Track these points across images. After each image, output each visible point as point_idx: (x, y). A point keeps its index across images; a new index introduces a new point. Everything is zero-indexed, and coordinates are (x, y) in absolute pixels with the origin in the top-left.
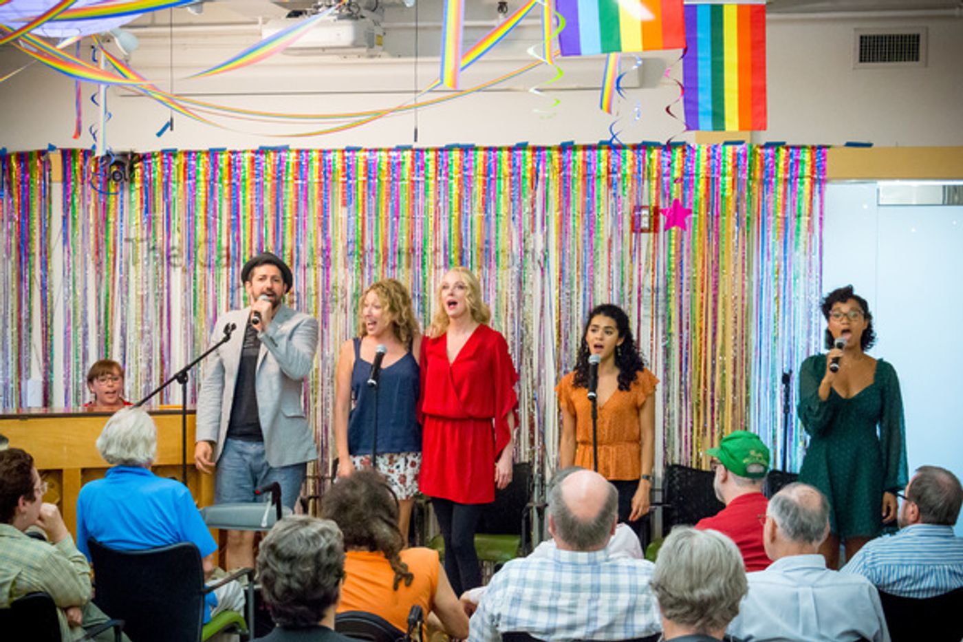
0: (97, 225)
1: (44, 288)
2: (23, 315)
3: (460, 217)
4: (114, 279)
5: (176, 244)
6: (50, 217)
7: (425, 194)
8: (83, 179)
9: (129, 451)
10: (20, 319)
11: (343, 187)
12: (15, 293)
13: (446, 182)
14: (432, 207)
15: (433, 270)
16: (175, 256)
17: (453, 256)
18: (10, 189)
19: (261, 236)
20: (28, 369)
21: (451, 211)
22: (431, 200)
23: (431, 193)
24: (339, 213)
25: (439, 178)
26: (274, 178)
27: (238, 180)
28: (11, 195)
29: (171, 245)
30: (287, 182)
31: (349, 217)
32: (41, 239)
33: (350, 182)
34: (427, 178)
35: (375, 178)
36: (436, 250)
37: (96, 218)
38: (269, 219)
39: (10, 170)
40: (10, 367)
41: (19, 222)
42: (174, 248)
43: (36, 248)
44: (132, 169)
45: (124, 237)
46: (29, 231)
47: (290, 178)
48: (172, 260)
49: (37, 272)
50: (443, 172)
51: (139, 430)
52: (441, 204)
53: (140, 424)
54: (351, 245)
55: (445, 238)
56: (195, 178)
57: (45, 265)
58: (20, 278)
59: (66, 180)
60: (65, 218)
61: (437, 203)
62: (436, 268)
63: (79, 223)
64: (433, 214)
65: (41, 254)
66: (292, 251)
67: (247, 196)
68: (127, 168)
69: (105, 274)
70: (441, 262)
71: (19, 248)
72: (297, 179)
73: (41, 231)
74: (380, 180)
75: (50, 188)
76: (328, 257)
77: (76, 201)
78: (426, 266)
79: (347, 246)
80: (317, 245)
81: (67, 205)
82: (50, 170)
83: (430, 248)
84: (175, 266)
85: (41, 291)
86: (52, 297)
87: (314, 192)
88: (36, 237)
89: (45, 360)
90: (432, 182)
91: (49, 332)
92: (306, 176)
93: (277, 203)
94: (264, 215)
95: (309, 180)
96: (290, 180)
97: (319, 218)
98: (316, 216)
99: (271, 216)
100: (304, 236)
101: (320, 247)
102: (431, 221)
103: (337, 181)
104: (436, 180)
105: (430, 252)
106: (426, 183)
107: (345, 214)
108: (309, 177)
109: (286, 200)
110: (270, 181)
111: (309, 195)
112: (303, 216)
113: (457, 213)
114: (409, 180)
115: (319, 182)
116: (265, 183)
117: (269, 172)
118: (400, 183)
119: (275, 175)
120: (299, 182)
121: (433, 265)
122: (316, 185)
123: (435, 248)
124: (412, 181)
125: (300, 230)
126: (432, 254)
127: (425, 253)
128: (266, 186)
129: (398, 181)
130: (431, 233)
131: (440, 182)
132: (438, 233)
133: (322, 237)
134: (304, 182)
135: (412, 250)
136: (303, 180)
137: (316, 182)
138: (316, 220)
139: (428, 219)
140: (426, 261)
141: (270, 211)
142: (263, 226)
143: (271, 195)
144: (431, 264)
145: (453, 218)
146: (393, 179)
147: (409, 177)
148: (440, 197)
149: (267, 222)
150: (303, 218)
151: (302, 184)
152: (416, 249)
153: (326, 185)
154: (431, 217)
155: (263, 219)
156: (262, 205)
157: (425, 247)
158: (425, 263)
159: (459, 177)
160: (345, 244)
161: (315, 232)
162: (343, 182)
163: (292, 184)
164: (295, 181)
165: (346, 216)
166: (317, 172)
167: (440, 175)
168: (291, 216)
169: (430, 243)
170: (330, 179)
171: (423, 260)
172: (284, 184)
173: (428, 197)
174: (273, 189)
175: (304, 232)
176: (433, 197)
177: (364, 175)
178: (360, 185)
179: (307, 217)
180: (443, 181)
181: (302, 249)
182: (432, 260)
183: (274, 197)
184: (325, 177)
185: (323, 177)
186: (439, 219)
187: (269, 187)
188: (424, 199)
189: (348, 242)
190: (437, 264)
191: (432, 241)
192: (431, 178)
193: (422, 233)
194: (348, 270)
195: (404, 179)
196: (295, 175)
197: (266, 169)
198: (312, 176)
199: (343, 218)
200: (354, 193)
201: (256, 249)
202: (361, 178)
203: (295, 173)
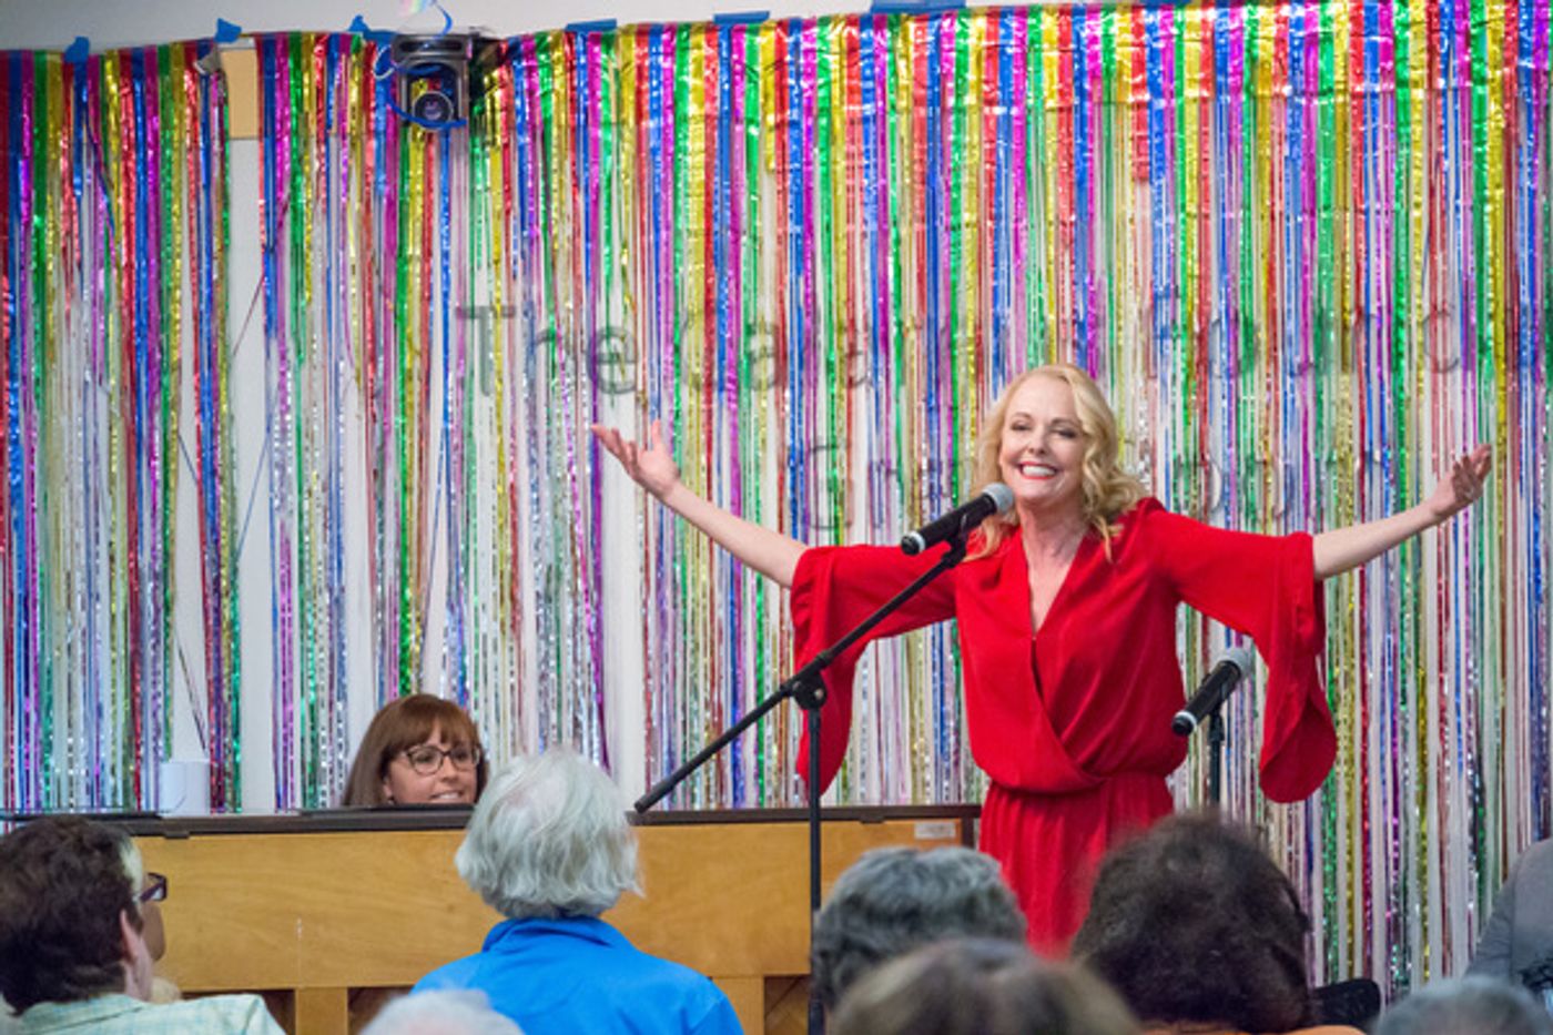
0: (368, 268)
1: (210, 474)
2: (145, 559)
3: (1508, 200)
4: (424, 434)
5: (617, 320)
6: (224, 248)
7: (1397, 137)
8: (325, 125)
9: (569, 879)
10: (135, 573)
11: (1139, 124)
12: (121, 489)
13: (1463, 94)
14: (1419, 175)
15: (1426, 374)
16: (615, 358)
17: (1490, 328)
18: (100, 167)
19: (881, 284)
20: (164, 730)
21: (1481, 187)
22: (1419, 155)
23: (1418, 130)
24: (1129, 201)
25: (1441, 83)
26: (918, 101)
27: (809, 111)
28: (104, 185)
29: (601, 324)
30: (961, 111)
31: (1158, 215)
32: (197, 317)
33: (1161, 103)
34: (1403, 83)
35: (1236, 90)
36: (1436, 312)
37: (365, 246)
38: (907, 231)
39: (100, 107)
40: (107, 723)
41: (129, 265)
42: (609, 333)
43: (183, 346)
44: (477, 91)
45: (453, 303)
46: (161, 295)
47: (970, 99)
48: (605, 371)
49: (188, 423)
50: (1454, 62)
51: (585, 813)
52: (1448, 164)
53: (585, 796)
54: (1165, 306)
55: (1464, 275)
56: (673, 108)
57: (209, 399)
58: (135, 443)
59: (272, 131)
60: (271, 251)
61: (1435, 162)
62: (1435, 369)
63: (315, 263)
64: (1423, 198)
65: (197, 367)
66: (978, 327)
67: (834, 162)
68: (461, 83)
69: (396, 420)
70: (1453, 346)
71: (130, 350)
72: (990, 103)
73: (196, 293)
74: (1253, 97)
75: (223, 157)
76: (1091, 344)
77: (306, 195)
78: (1404, 363)
79: (1154, 307)
80: (1060, 309)
81: (278, 208)
82: (223, 103)
83: (1418, 304)
84: (614, 389)
85: (200, 483)
86: (233, 501)
87: (1047, 137)
88: (182, 310)
89: (215, 699)
90: (1419, 94)
91: (227, 613)
92: (1021, 92)
93: (928, 179)
94: (891, 220)
95: (1030, 102)
96: (971, 107)
97: (1064, 224)
98: (1051, 217)
99: (911, 223)
100: (1018, 281)
101: (1068, 314)
102: (1419, 221)
103: (1120, 104)
104: (1431, 88)
105: (1415, 318)
106: (1400, 98)
107: (1143, 207)
108: (1030, 94)
109: (957, 169)
110: (908, 110)
111: (1032, 151)
112: (1012, 217)
113: (1500, 193)
114: (1345, 91)
115: (1061, 110)
116: (891, 119)
117: (903, 82)
118: (1316, 102)
119: (922, 92)
120: (999, 110)
121: (1428, 360)
122: (1052, 119)
123: (1434, 306)
124: (1355, 96)
125: (1003, 264)
126: (1421, 324)
127: (1400, 323)
128: (894, 126)
129: (1310, 95)
130: (1419, 258)
131: (1443, 93)
132: (1439, 257)
133: (1074, 283)
134: (1014, 111)
135: (1359, 313)
136: (1010, 103)
137: (1052, 110)
138: (1052, 229)
139: (1407, 214)
140: (1404, 348)
141: (908, 206)
142: (885, 253)
143: (911, 155)
144: (1421, 357)
145: (1488, 208)
146: (1295, 93)
147: (1345, 82)
148: (1446, 143)
149: (898, 241)
150: (1012, 226)
151: (1007, 116)
152: (1373, 310)
153: (1082, 117)
154: (1418, 205)
155: (885, 233)
156: (885, 188)
157: (1399, 305)
158: (1400, 355)
159: (1503, 77)
160: (1148, 302)
161: (1052, 267)
162: (1139, 105)
163: (975, 117)
164: (987, 110)
165: (1148, 213)
166: (1056, 78)
167: (1445, 73)
168: (974, 219)
169: (1416, 289)
170: (1095, 99)
171: (1394, 343)
172: (953, 118)
173: (1408, 145)
174: (916, 135)
175: (1018, 268)
176: (1424, 144)
177: (1204, 83)
178: (1192, 112)
179: (1024, 222)
180: (1455, 90)
181: (1011, 323)
182: (1422, 344)
183: (921, 161)
184: (1081, 92)
185: (1074, 91)
186: (1444, 213)
187: (904, 131)
188: (1395, 151)
189: (1155, 297)
190: (1440, 357)
191: (1422, 284)
192: (1416, 84)
193: (1387, 258)
194: (1158, 384)
195: (1330, 90)
196: (985, 88)
197: (895, 74)
198: (1038, 89)
199: (1138, 219)
200: (1172, 140)
201: (866, 328)
202: (1192, 92)
203: (987, 82)
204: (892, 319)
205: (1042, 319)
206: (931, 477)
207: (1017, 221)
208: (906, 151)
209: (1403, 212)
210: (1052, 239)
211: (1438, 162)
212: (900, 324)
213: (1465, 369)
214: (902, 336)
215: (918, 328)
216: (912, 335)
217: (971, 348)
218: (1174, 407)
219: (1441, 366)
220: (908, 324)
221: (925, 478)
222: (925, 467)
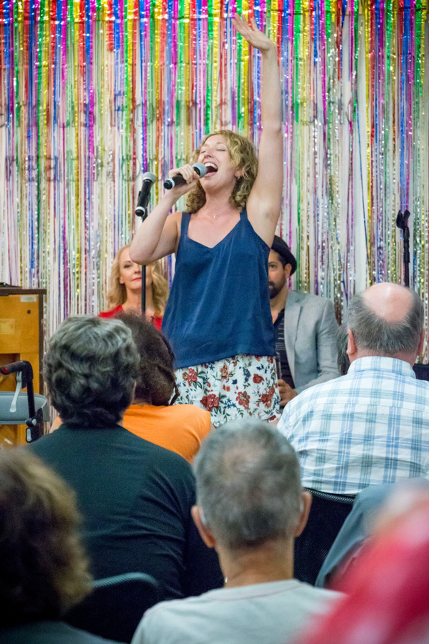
3: (250, 61)
14: (216, 50)
21: (239, 54)
22: (216, 42)
23: (216, 33)
24: (105, 59)
26: (26, 18)
30: (42, 22)
33: (119, 21)
34: (211, 15)
35: (147, 16)
36: (222, 103)
47: (46, 18)
50: (230, 8)
52: (227, 46)
54: (119, 99)
55: (232, 89)
64: (218, 59)
66: (48, 105)
70: (228, 117)
72: (54, 19)
78: (210, 122)
80: (78, 99)
83: (216, 100)
90: (217, 19)
92: (65, 15)
94: (15, 64)
95: (69, 19)
96: (46, 21)
97: (81, 66)
98: (76, 64)
99: (23, 65)
100: (63, 88)
101: (82, 101)
102: (216, 68)
103: (103, 21)
104: (221, 17)
105: (214, 105)
106: (209, 21)
107: (111, 60)
108: (68, 16)
109: (40, 45)
110: (21, 21)
111: (69, 39)
112: (61, 63)
113: (247, 57)
114: (189, 18)
115: (80, 23)
116: (16, 25)
117: (21, 11)
118: (178, 22)
119: (27, 15)
120: (57, 23)
121: (219, 121)
122: (77, 26)
123: (221, 100)
124: (193, 19)
125: (57, 83)
126: (216, 107)
127: (208, 107)
128: (17, 28)
129: (176, 19)
130: (216, 82)
131: (226, 19)
132: (224, 82)
133: (85, 89)
134: (62, 23)
135: (193, 103)
136: (61, 20)
137: (77, 23)
138: (77, 68)
139: (212, 65)
140: (210, 116)
141: (21, 59)
142: (13, 77)
143: (23, 39)
144: (216, 120)
145: (242, 63)
146: (170, 18)
147: (189, 14)
148: (227, 38)
149: (18, 72)
150: (61, 67)
151: (60, 25)
152: (198, 102)
153: (88, 26)
154: (216, 62)
155: (13, 69)
156: (13, 52)
157: (208, 99)
158: (208, 119)
159: (249, 13)
160: (113, 97)
161: (76, 83)
162: (110, 22)
163: (48, 25)
164: (52, 22)
165: (113, 63)
166: (79, 11)
167: (227, 11)
168: (47, 64)
169: (214, 93)
170: (93, 19)
171: (206, 115)
172: (39, 25)
173: (212, 39)
174: (25, 32)
175: (63, 83)
176: (218, 39)
177: (135, 13)
178: (130, 24)
179: (66, 66)
180: (231, 18)
181: (60, 104)
182: (217, 115)
183: (27, 41)
184: (88, 17)
185: (85, 15)
186: (226, 65)
187: (20, 29)
188: (207, 41)
189: (115, 96)
190: (223, 120)
191: (217, 91)
192: (216, 15)
193: (204, 82)
194: (116, 128)
195: (183, 17)
196: (51, 14)
197: (17, 7)
198: (72, 15)
199: (109, 65)
200: (123, 35)
201: (5, 104)
202: (130, 17)
203: (52, 11)
204: (15, 101)
205: (72, 102)
206: (29, 162)
207: (63, 65)
208: (21, 38)
209: (210, 64)
210: (77, 72)
211: (224, 45)
212: (18, 103)
213: (233, 124)
214: (19, 108)
215: (25, 105)
216: (23, 108)
217: (45, 113)
218: (122, 137)
219: (224, 123)
220: (21, 104)
221: (27, 163)
222: (27, 159)
